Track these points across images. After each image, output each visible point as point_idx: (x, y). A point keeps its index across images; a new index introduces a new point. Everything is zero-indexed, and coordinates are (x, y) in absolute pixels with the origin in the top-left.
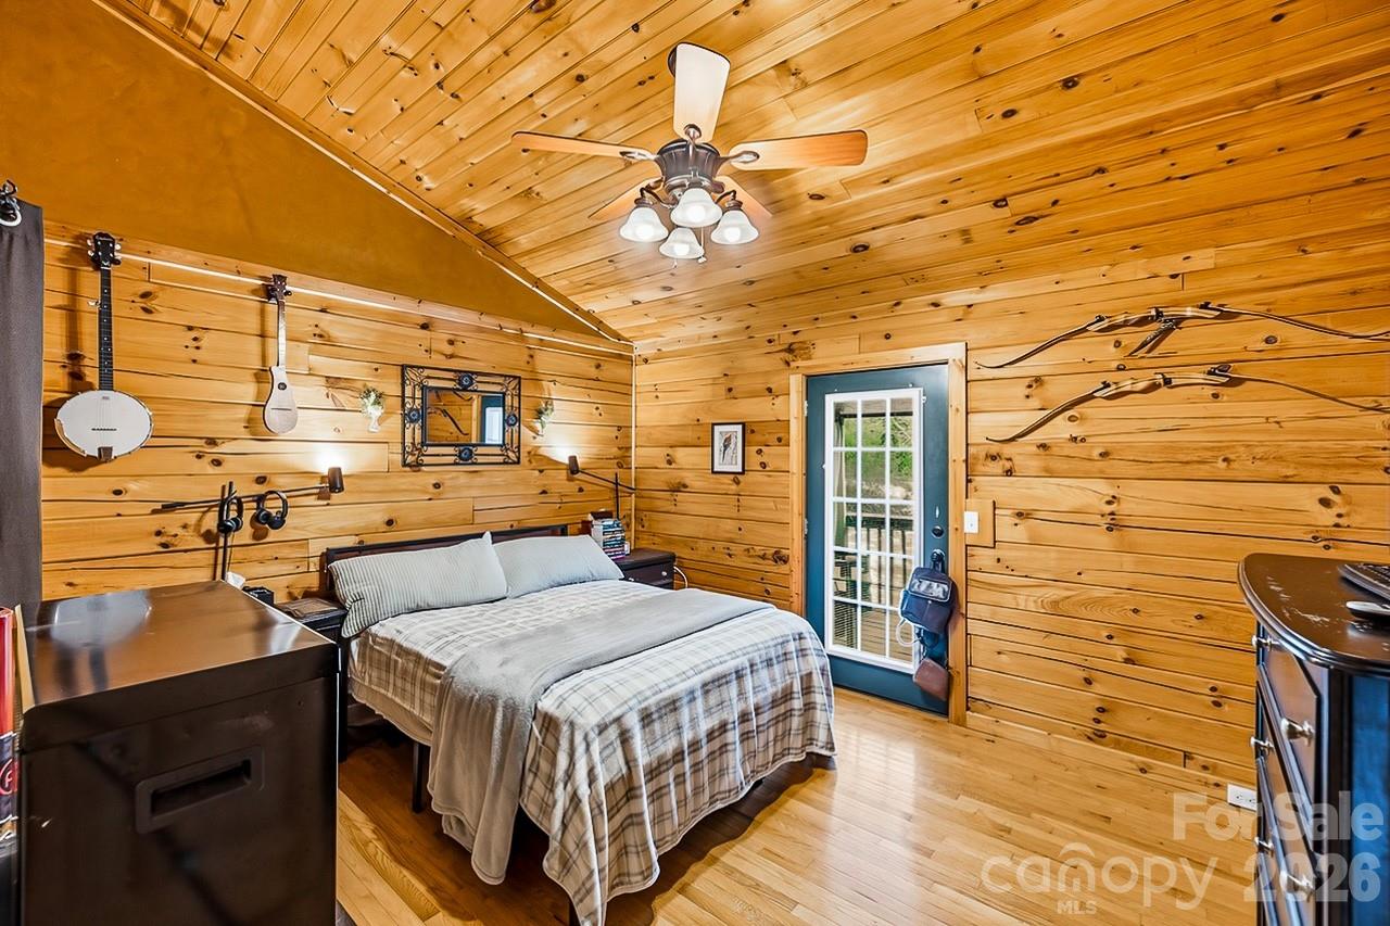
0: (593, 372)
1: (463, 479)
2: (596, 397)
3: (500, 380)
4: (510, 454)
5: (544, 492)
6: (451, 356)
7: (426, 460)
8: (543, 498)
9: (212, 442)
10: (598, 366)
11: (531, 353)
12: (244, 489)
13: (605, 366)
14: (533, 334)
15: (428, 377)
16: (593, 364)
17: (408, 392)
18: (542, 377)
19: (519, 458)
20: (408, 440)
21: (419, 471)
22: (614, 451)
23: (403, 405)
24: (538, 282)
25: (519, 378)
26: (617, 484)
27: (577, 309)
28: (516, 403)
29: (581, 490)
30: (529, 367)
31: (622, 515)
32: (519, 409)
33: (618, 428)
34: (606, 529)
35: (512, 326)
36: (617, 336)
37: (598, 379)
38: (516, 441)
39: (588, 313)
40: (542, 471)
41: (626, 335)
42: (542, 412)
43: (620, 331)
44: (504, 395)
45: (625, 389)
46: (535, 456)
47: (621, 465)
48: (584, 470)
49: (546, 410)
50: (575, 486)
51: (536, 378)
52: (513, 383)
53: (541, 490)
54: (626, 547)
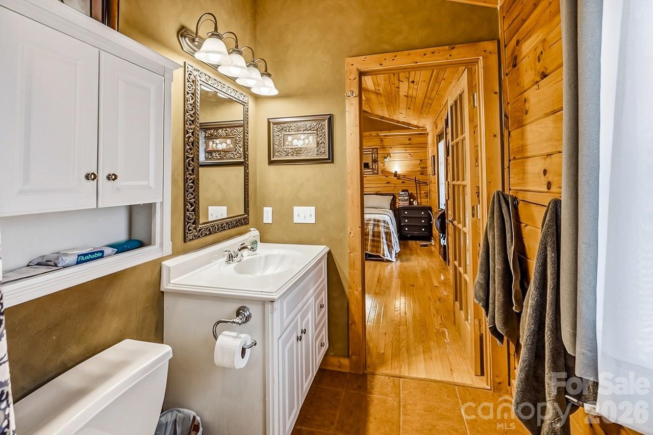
0: (408, 142)
2: (409, 150)
3: (371, 150)
4: (375, 171)
5: (388, 183)
8: (388, 185)
10: (410, 139)
11: (382, 140)
13: (413, 139)
14: (382, 134)
16: (407, 139)
18: (386, 147)
19: (378, 172)
22: (419, 169)
24: (382, 118)
25: (377, 149)
26: (416, 180)
27: (398, 122)
28: (376, 156)
29: (403, 182)
30: (381, 145)
31: (423, 192)
32: (377, 158)
33: (421, 160)
34: (400, 195)
35: (374, 133)
36: (418, 127)
37: (410, 144)
38: (377, 168)
39: (403, 122)
40: (386, 176)
41: (421, 126)
42: (385, 158)
43: (418, 125)
44: (372, 154)
45: (424, 146)
46: (384, 171)
47: (422, 174)
48: (404, 176)
49: (387, 157)
50: (401, 181)
51: (383, 148)
52: (375, 150)
53: (387, 182)
54: (414, 203)
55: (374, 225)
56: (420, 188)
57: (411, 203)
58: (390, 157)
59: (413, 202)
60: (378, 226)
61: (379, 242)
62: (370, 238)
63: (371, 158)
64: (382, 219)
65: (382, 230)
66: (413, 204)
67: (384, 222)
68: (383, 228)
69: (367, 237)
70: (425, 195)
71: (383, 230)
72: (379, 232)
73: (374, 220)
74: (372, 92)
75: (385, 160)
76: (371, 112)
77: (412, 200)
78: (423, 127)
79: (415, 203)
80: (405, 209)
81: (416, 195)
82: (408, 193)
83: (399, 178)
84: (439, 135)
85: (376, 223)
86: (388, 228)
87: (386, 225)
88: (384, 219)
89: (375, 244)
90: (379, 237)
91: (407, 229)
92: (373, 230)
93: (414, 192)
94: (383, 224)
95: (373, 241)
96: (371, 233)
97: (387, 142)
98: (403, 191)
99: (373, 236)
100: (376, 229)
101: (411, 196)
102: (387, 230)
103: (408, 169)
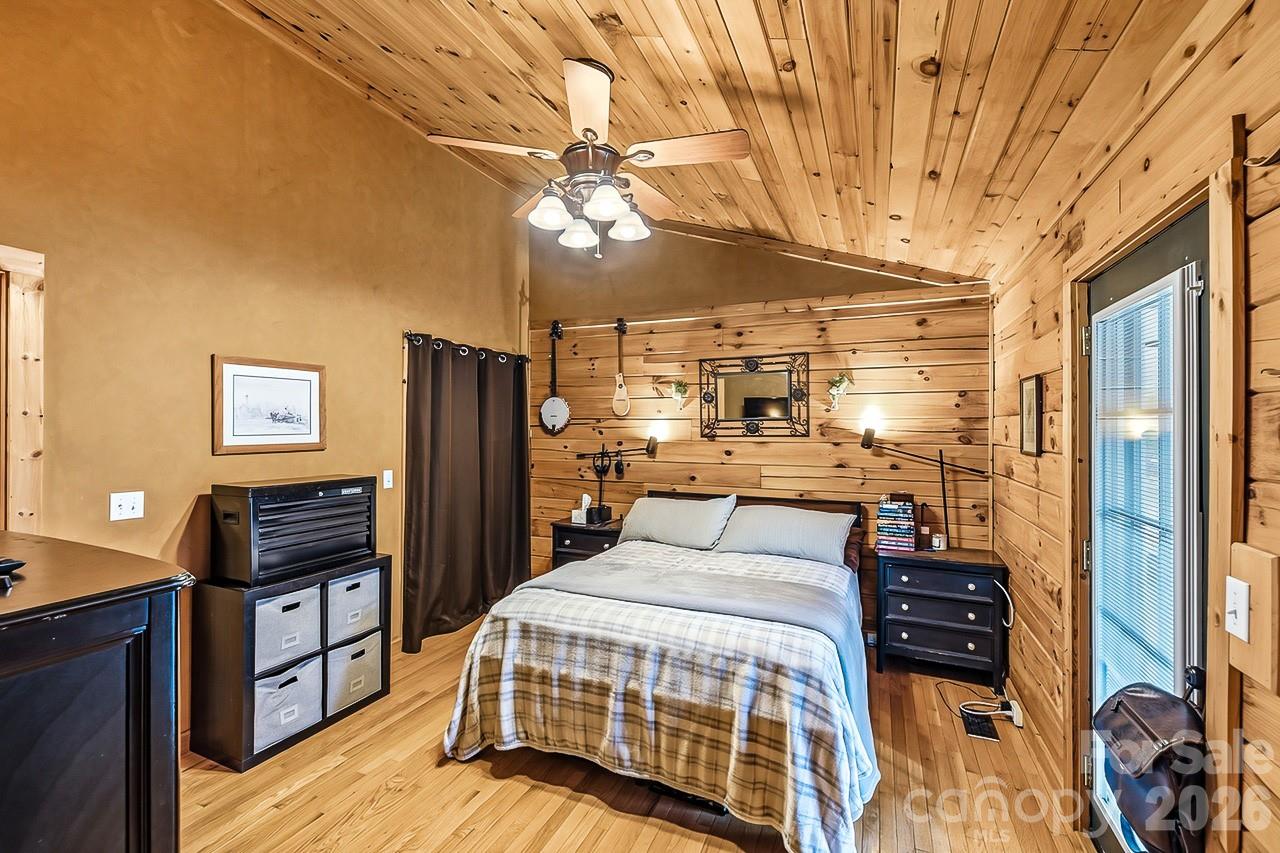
0: (916, 331)
1: (753, 448)
2: (919, 359)
3: (787, 359)
4: (797, 427)
5: (840, 466)
6: (739, 346)
7: (719, 432)
8: (840, 472)
9: (599, 421)
10: (922, 323)
11: (822, 326)
12: (611, 448)
13: (933, 321)
14: (824, 307)
15: (721, 366)
16: (914, 320)
17: (704, 380)
18: (837, 348)
19: (808, 432)
20: (705, 416)
21: (714, 440)
22: (955, 422)
23: (701, 389)
24: (827, 254)
25: (806, 354)
26: (942, 463)
27: (883, 265)
28: (803, 378)
29: (894, 467)
30: (821, 341)
31: (966, 503)
32: (807, 384)
33: (963, 394)
34: (883, 513)
35: (797, 306)
36: (955, 279)
37: (922, 338)
38: (804, 415)
39: (900, 264)
40: (836, 444)
41: (968, 273)
42: (833, 384)
43: (956, 272)
44: (790, 372)
45: (976, 344)
46: (825, 429)
47: (966, 440)
48: (897, 445)
49: (840, 381)
50: (886, 462)
51: (828, 351)
52: (800, 360)
53: (837, 463)
54: (936, 542)
55: (759, 686)
56: (956, 490)
57: (923, 543)
58: (851, 381)
59: (930, 537)
60: (776, 692)
61: (778, 768)
62: (737, 743)
63: (787, 387)
64: (793, 661)
65: (794, 718)
66: (930, 545)
67: (806, 677)
68: (798, 711)
69: (722, 735)
70: (977, 512)
71: (797, 721)
72: (780, 726)
73: (760, 664)
74: (766, 96)
75: (834, 391)
76: (786, 237)
77: (925, 530)
78: (971, 279)
79: (938, 542)
80: (902, 564)
81: (940, 512)
82: (914, 505)
83: (879, 453)
84: (1089, 281)
85: (767, 676)
86: (824, 714)
87: (814, 695)
88: (806, 663)
89: (762, 774)
90: (778, 744)
91: (905, 636)
92: (752, 707)
93: (935, 502)
94: (798, 688)
95: (750, 759)
96: (740, 722)
97: (839, 332)
98: (894, 498)
99: (752, 736)
100: (765, 708)
101: (922, 515)
102: (816, 724)
103: (916, 424)
